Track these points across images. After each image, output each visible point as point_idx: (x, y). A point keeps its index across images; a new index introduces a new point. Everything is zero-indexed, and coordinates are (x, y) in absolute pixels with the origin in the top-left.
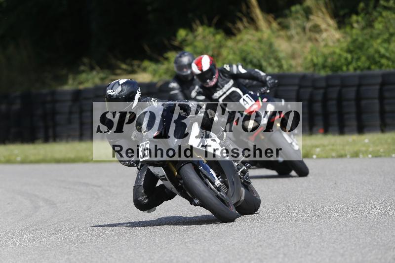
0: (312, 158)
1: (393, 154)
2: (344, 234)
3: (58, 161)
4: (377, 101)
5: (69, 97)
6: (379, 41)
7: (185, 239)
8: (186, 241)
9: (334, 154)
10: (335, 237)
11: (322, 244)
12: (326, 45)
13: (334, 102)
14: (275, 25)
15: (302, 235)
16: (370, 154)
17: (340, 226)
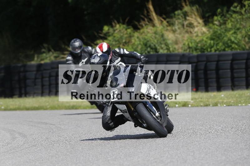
0: (188, 107)
1: (239, 104)
2: (208, 154)
3: (28, 109)
4: (229, 71)
5: (35, 69)
6: (231, 33)
7: (108, 158)
8: (109, 159)
9: (202, 104)
10: (202, 156)
11: (195, 161)
12: (197, 36)
13: (202, 71)
14: (165, 22)
15: (182, 155)
16: (225, 104)
17: (205, 149)
